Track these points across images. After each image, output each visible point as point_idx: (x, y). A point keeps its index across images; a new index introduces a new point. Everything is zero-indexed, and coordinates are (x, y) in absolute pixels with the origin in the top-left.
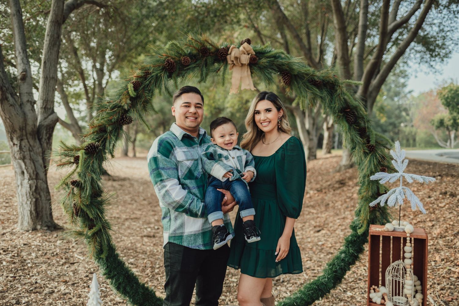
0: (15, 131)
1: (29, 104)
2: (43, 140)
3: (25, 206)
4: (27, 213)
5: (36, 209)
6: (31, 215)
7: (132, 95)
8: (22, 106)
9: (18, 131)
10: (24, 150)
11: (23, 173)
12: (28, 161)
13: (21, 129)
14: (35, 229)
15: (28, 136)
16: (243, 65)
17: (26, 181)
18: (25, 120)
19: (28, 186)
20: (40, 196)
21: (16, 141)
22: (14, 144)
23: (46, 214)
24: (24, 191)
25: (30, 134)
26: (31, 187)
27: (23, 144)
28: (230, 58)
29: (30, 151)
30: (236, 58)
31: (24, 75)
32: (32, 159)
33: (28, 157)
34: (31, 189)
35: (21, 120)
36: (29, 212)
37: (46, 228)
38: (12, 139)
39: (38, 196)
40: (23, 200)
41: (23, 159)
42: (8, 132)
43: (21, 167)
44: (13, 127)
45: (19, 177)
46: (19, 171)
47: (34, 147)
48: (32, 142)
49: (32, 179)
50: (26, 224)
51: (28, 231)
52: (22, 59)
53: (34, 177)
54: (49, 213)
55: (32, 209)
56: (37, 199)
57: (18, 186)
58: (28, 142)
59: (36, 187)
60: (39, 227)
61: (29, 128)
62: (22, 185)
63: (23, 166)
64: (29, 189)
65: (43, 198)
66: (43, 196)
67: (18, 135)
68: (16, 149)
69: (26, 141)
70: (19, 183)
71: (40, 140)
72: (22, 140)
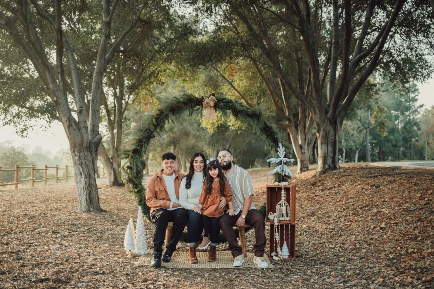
0: (76, 146)
1: (84, 129)
2: (93, 152)
3: (83, 195)
4: (84, 201)
5: (90, 198)
6: (86, 202)
7: (155, 124)
8: (80, 130)
9: (78, 146)
10: (82, 159)
11: (81, 174)
12: (84, 166)
13: (80, 145)
14: (89, 211)
15: (84, 149)
16: (211, 107)
17: (83, 179)
18: (82, 139)
19: (84, 182)
20: (92, 189)
21: (76, 153)
22: (75, 155)
23: (96, 201)
24: (82, 186)
25: (85, 148)
26: (86, 183)
27: (81, 155)
28: (204, 103)
29: (85, 159)
30: (207, 103)
31: (81, 109)
32: (86, 165)
33: (84, 163)
34: (86, 185)
35: (80, 139)
36: (85, 200)
37: (96, 210)
38: (74, 152)
39: (91, 189)
40: (81, 192)
41: (81, 165)
42: (71, 147)
43: (80, 170)
44: (75, 144)
45: (79, 177)
46: (78, 172)
47: (87, 156)
48: (86, 154)
49: (87, 178)
50: (83, 207)
51: (85, 212)
52: (79, 99)
53: (88, 177)
54: (97, 201)
55: (87, 198)
56: (90, 191)
57: (78, 183)
58: (84, 153)
59: (89, 183)
60: (92, 209)
61: (85, 144)
62: (80, 182)
63: (81, 170)
64: (85, 185)
65: (94, 191)
66: (93, 189)
67: (78, 149)
68: (77, 158)
69: (83, 153)
70: (78, 181)
71: (91, 152)
72: (80, 152)
